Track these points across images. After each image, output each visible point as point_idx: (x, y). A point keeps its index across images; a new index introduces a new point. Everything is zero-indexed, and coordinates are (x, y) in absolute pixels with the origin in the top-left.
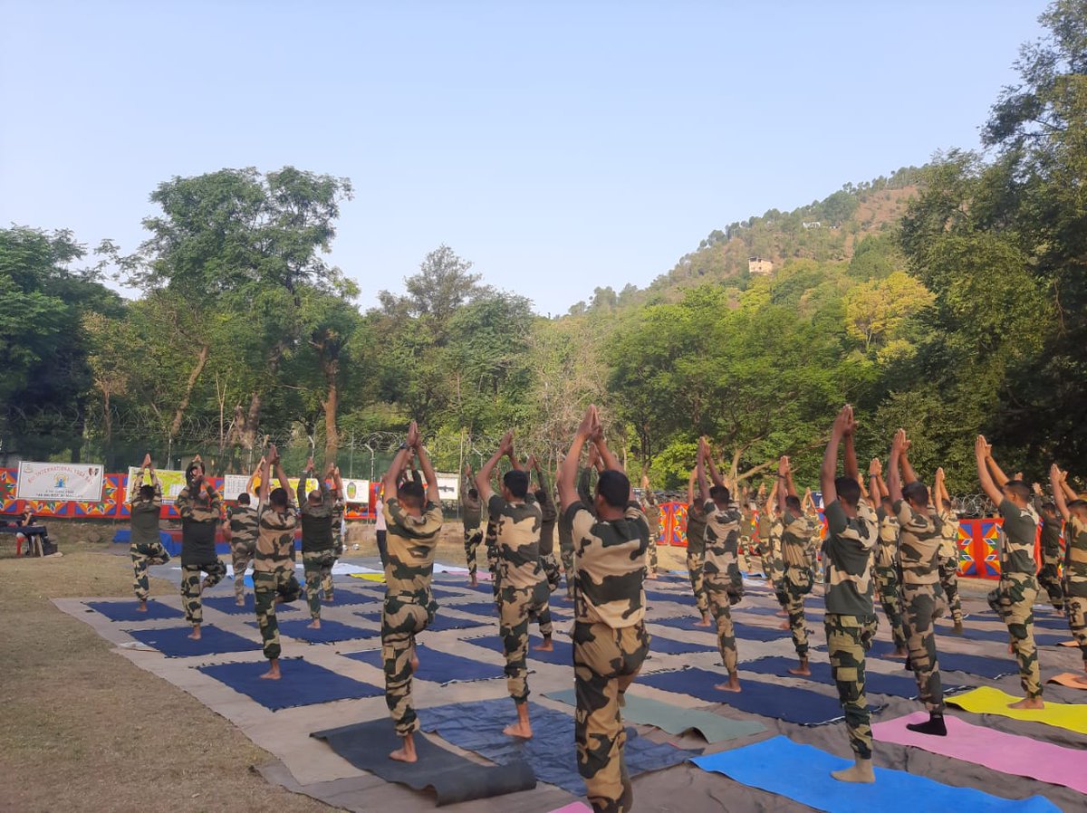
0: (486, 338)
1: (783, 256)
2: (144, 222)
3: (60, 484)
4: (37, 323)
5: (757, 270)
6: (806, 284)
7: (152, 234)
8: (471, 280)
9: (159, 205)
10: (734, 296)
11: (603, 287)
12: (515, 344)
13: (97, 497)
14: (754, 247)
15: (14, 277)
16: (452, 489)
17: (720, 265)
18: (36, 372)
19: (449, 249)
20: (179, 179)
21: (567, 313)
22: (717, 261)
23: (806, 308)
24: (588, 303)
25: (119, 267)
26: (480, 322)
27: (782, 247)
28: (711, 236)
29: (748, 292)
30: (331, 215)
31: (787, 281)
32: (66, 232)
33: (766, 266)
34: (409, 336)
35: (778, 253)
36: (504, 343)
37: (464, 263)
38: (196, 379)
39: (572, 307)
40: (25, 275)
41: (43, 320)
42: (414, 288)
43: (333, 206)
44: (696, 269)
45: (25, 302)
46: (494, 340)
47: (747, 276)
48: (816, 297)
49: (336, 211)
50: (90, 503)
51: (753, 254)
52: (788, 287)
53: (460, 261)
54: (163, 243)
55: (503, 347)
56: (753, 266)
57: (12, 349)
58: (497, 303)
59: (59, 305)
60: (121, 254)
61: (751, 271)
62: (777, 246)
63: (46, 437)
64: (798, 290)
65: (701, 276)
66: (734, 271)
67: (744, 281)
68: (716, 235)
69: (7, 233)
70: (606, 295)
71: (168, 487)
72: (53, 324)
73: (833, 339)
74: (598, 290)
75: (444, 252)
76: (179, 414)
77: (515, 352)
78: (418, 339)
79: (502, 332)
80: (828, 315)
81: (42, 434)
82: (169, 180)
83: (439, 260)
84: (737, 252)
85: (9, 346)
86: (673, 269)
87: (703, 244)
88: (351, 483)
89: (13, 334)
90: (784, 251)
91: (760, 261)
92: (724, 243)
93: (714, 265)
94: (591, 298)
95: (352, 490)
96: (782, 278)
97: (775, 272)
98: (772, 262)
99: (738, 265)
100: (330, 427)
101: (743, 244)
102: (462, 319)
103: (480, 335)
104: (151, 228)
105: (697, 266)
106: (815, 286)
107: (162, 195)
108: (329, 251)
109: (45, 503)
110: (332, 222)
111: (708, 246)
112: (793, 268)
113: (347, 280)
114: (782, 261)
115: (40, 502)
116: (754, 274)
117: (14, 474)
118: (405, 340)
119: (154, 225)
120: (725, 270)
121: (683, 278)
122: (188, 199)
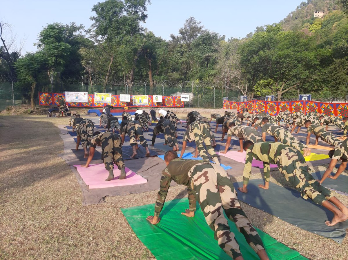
0: (202, 48)
1: (329, 10)
2: (90, 18)
3: (77, 98)
4: (63, 51)
5: (317, 16)
6: (335, 20)
7: (94, 21)
8: (201, 28)
9: (94, 12)
10: (307, 27)
11: (260, 26)
12: (213, 49)
13: (87, 101)
14: (317, 7)
15: (56, 38)
16: (187, 98)
17: (304, 15)
18: (66, 66)
19: (193, 18)
20: (99, 3)
21: (246, 37)
22: (303, 14)
23: (334, 29)
24: (254, 33)
25: (85, 33)
26: (201, 43)
27: (328, 6)
28: (301, 4)
29: (313, 25)
30: (145, 10)
31: (328, 20)
32: (74, 23)
33: (321, 14)
34: (179, 49)
35: (327, 9)
36: (209, 49)
37: (198, 22)
38: (111, 66)
39: (248, 35)
40: (58, 37)
41: (64, 50)
42: (181, 32)
43: (145, 7)
44: (294, 17)
45: (59, 45)
46: (205, 48)
47: (313, 19)
48: (339, 25)
49: (146, 9)
50: (85, 103)
51: (317, 10)
52: (328, 22)
53: (197, 22)
54: (98, 24)
55: (209, 51)
56: (316, 15)
57: (58, 59)
58: (206, 35)
59: (68, 46)
60: (86, 29)
61: (315, 16)
62: (326, 6)
63: (72, 85)
64: (332, 23)
65: (296, 20)
66: (309, 18)
67: (311, 21)
68: (303, 4)
69: (52, 25)
70: (260, 29)
71: (105, 98)
72: (67, 52)
73: (343, 41)
74: (257, 28)
75: (191, 19)
76: (107, 77)
77: (212, 52)
78: (182, 50)
79: (208, 45)
80: (342, 32)
81: (71, 84)
82: (96, 4)
83: (190, 21)
84: (310, 9)
85: (57, 59)
86: (286, 18)
87: (298, 7)
88: (157, 96)
89: (56, 55)
90: (329, 8)
91: (318, 12)
92: (306, 7)
93: (301, 15)
94: (255, 31)
95: (157, 98)
96: (326, 19)
97: (324, 16)
98: (323, 13)
99: (310, 14)
100: (151, 80)
101: (313, 6)
102: (195, 42)
103: (200, 47)
104: (92, 20)
105: (295, 16)
106: (339, 21)
107: (95, 9)
108: (145, 23)
109: (74, 103)
110: (145, 13)
111: (300, 8)
112: (331, 14)
113: (150, 32)
114: (328, 12)
115: (72, 103)
116: (316, 18)
117: (64, 95)
118: (177, 51)
119: (93, 19)
120: (306, 17)
121: (289, 21)
122: (103, 9)
